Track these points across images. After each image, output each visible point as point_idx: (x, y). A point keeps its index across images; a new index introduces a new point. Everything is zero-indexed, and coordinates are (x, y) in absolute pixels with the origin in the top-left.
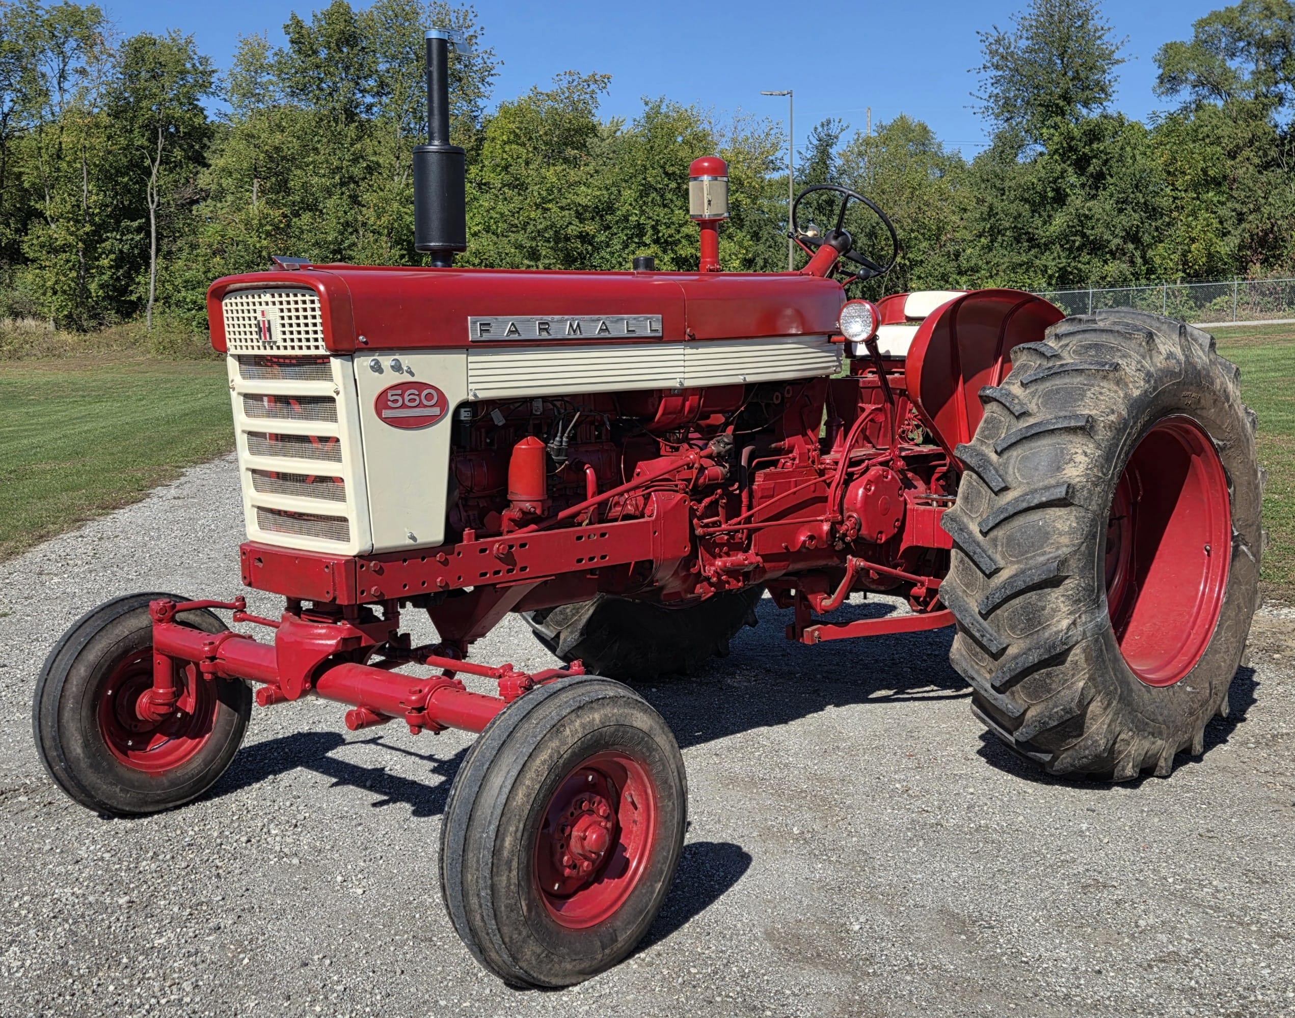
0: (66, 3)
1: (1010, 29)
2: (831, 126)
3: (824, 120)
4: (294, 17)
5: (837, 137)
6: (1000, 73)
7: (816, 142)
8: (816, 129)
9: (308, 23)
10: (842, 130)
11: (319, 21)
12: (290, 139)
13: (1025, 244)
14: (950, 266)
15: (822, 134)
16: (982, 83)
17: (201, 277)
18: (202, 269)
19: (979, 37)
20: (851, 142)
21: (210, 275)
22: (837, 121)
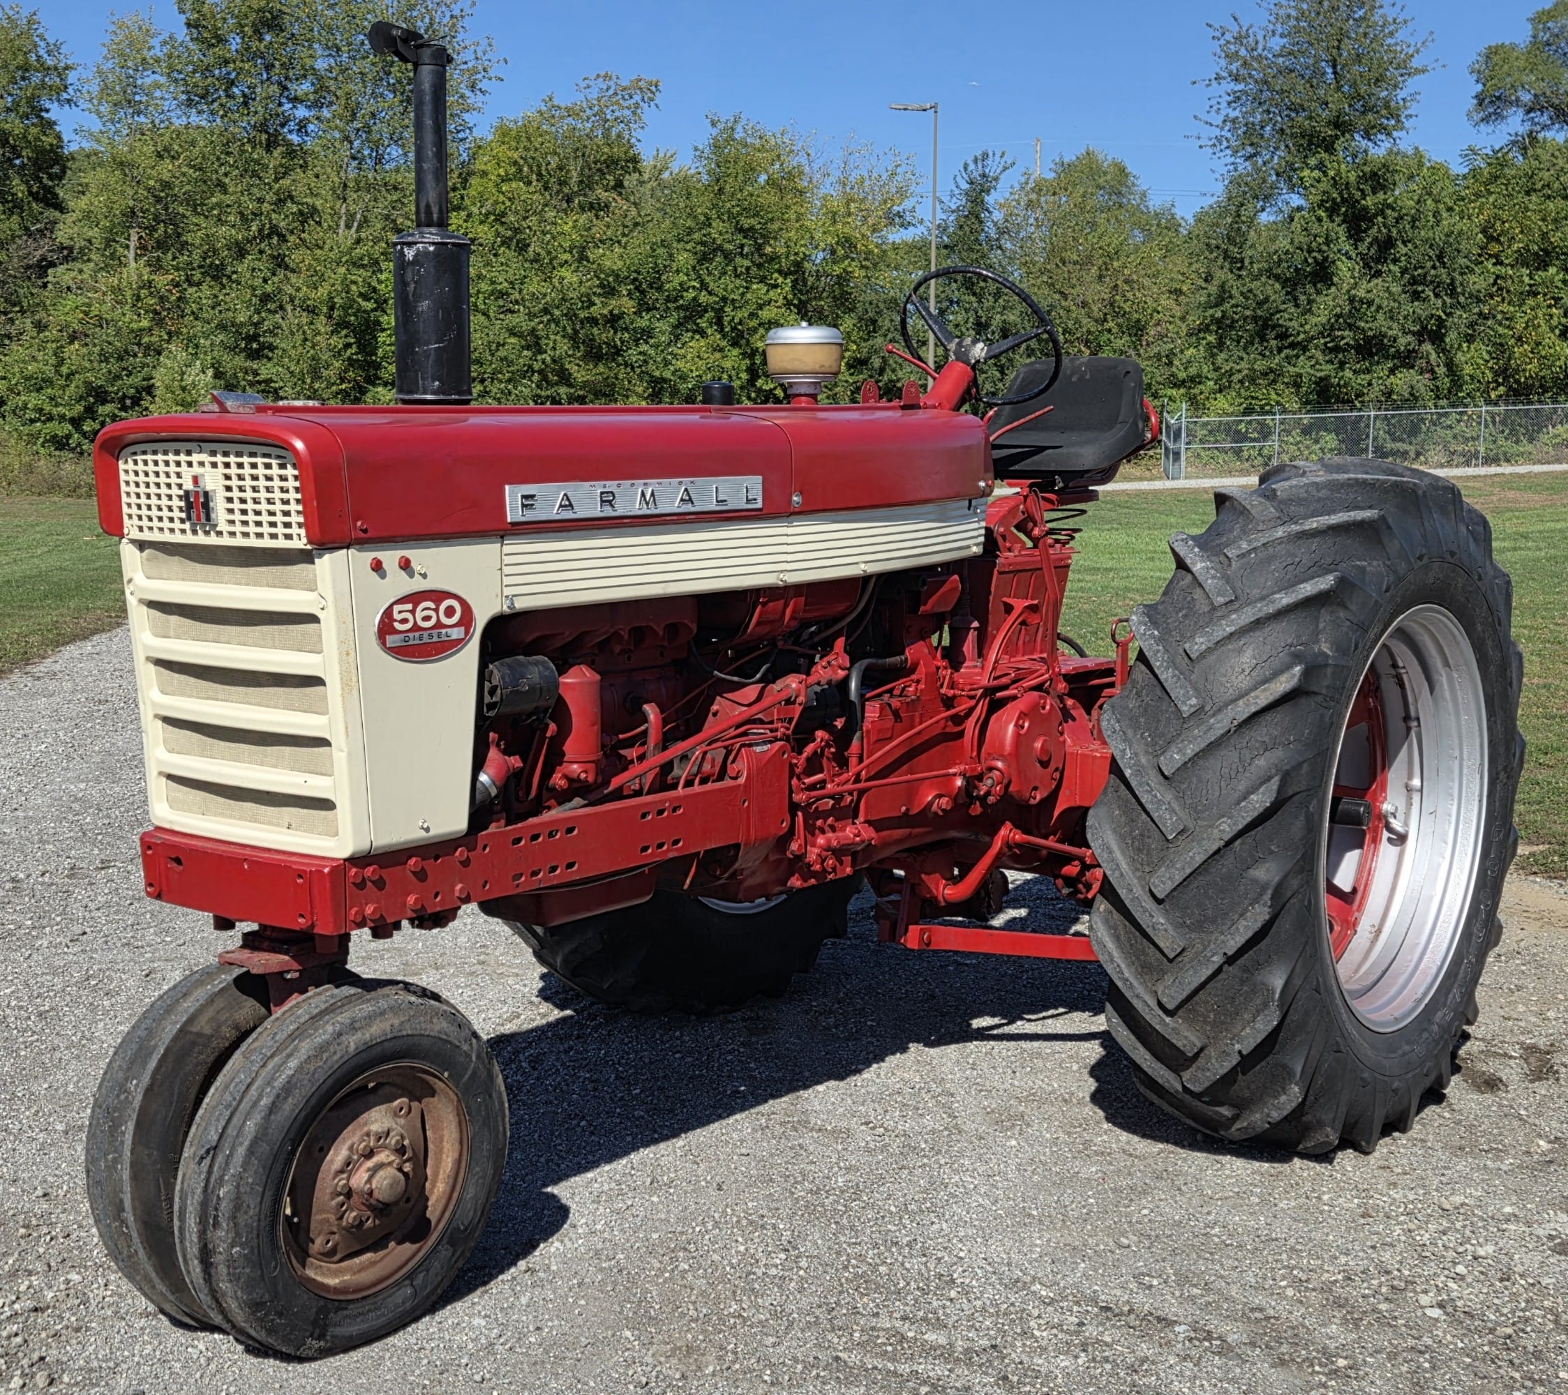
1: (1258, 20)
2: (989, 161)
3: (979, 152)
5: (996, 179)
6: (1241, 87)
7: (965, 186)
8: (966, 166)
10: (1005, 169)
12: (184, 169)
13: (1273, 343)
14: (1161, 374)
15: (976, 174)
16: (1213, 102)
17: (49, 371)
18: (53, 361)
19: (1211, 32)
20: (1017, 187)
21: (64, 370)
22: (998, 154)
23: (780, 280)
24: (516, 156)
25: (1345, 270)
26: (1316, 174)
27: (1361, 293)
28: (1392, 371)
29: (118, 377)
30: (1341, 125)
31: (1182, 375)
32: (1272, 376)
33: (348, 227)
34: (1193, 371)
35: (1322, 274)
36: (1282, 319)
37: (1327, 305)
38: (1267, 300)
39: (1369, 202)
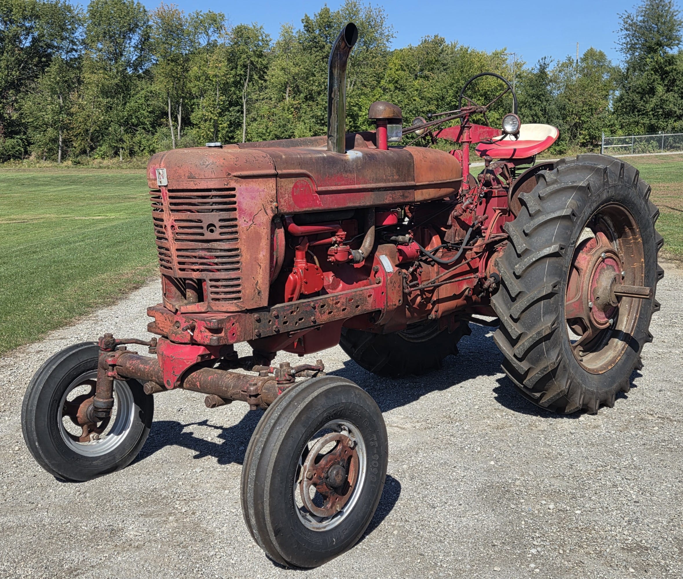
0: (209, 11)
1: (633, 12)
2: (546, 59)
3: (543, 57)
4: (306, 16)
5: (548, 65)
6: (628, 32)
7: (539, 67)
8: (539, 61)
9: (312, 18)
10: (552, 61)
11: (316, 17)
12: (303, 69)
13: (636, 113)
14: (601, 124)
15: (542, 64)
16: (620, 37)
17: (264, 131)
18: (265, 128)
19: (619, 16)
20: (556, 65)
21: (268, 131)
22: (549, 57)
23: (480, 98)
24: (400, 62)
25: (660, 89)
26: (651, 60)
27: (664, 97)
28: (675, 121)
29: (283, 132)
30: (659, 44)
31: (609, 124)
32: (637, 123)
33: (350, 86)
34: (612, 122)
35: (652, 91)
36: (639, 106)
37: (654, 101)
38: (633, 100)
39: (667, 68)
